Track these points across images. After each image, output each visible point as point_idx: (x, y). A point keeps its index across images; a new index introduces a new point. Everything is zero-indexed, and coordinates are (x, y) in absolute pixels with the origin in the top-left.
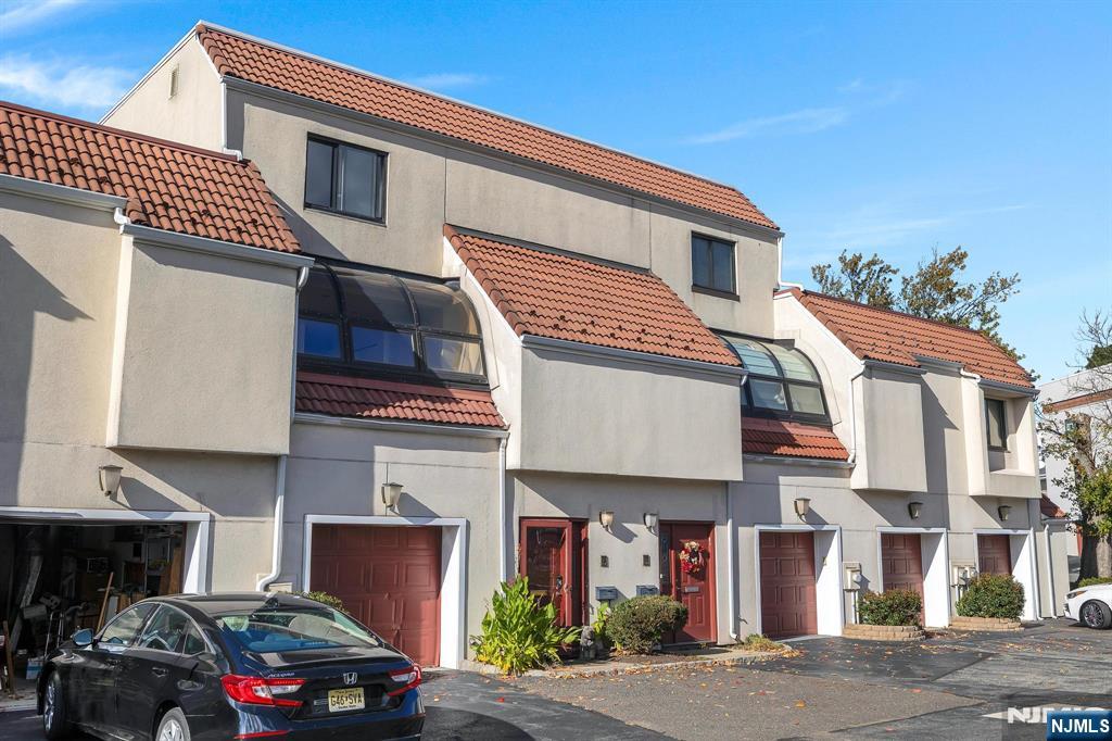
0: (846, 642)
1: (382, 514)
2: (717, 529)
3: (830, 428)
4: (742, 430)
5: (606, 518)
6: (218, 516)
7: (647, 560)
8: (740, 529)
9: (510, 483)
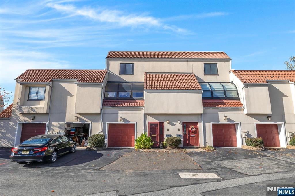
0: (242, 150)
1: (120, 122)
2: (199, 123)
3: (239, 100)
4: (203, 103)
5: (168, 122)
6: (92, 123)
7: (179, 130)
8: (206, 123)
9: (145, 116)
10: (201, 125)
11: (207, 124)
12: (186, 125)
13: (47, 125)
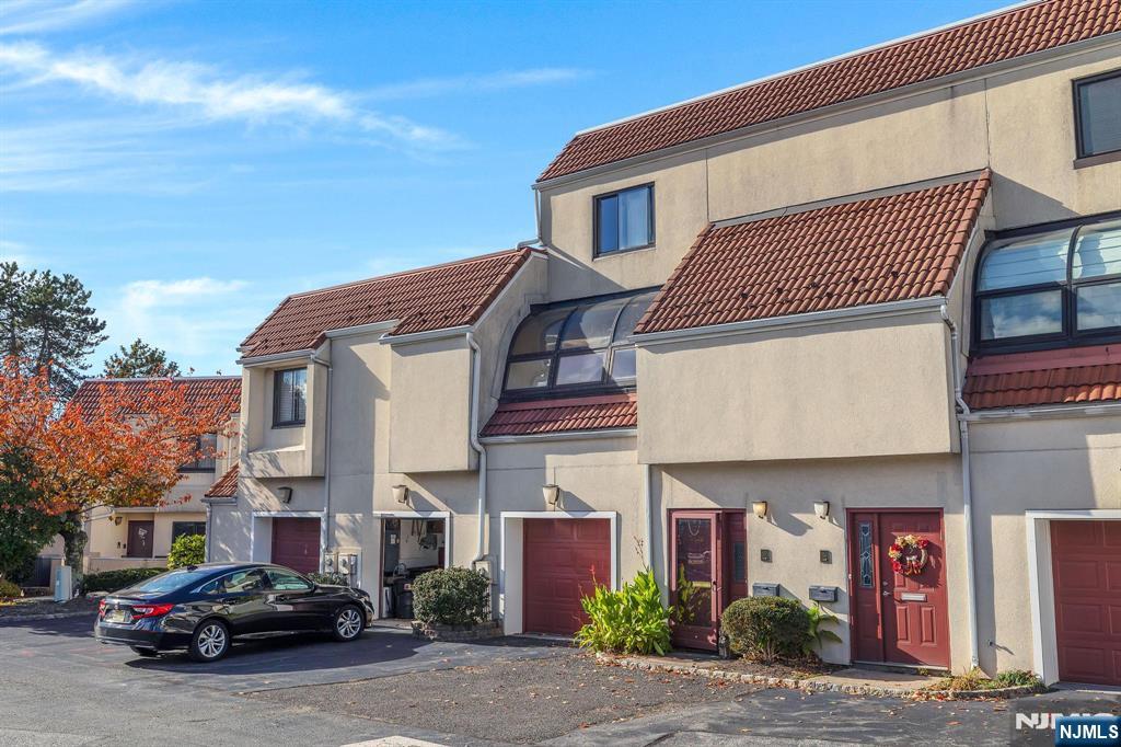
1: (550, 510)
2: (947, 519)
5: (757, 508)
6: (455, 515)
7: (826, 557)
8: (993, 518)
9: (655, 478)
10: (957, 529)
11: (1001, 525)
12: (867, 528)
13: (323, 525)
